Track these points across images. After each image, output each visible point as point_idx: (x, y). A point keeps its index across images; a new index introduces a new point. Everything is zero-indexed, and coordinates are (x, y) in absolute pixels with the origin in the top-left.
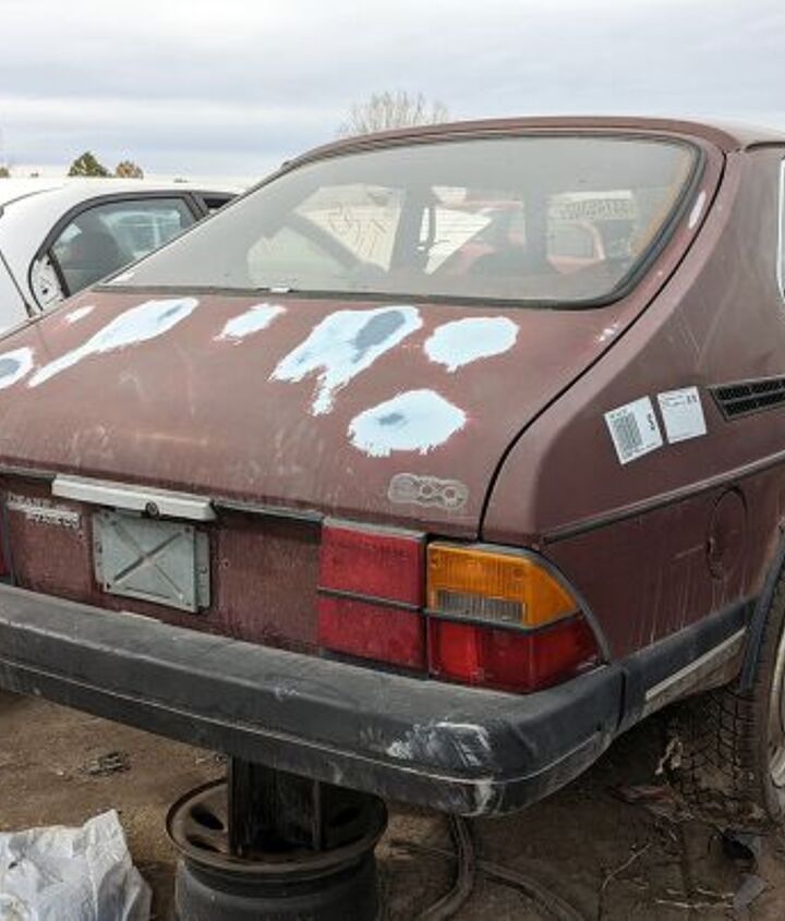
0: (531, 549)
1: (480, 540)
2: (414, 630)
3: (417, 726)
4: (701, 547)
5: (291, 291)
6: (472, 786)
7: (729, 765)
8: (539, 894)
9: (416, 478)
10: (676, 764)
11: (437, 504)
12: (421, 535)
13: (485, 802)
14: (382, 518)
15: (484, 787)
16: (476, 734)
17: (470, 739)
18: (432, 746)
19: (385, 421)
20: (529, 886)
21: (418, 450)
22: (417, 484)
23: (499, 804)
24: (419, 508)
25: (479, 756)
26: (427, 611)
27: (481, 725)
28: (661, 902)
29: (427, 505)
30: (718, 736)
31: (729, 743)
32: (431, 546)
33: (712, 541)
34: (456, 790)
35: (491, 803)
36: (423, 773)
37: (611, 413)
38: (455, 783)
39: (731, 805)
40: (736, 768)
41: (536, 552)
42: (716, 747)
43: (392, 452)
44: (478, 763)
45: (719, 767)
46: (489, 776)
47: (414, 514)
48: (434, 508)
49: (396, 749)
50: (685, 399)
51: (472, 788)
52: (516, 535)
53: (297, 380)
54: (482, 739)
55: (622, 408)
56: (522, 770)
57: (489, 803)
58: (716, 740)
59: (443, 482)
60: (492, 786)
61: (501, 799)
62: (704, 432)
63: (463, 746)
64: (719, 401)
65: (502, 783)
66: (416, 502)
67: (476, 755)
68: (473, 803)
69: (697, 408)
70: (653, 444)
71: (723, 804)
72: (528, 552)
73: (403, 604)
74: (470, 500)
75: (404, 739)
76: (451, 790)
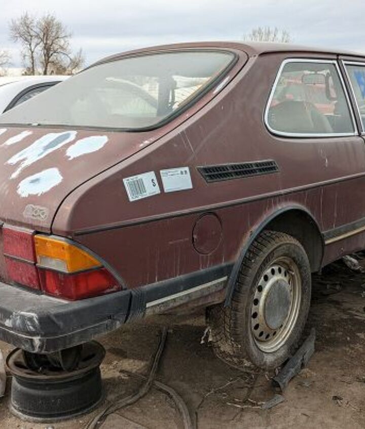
0: (67, 238)
1: (51, 234)
2: (35, 273)
3: (14, 313)
4: (187, 239)
5: (39, 125)
6: (32, 339)
7: (230, 341)
8: (174, 397)
9: (33, 206)
10: (210, 339)
11: (38, 218)
12: (32, 231)
13: (37, 347)
14: (21, 224)
15: (37, 340)
16: (33, 317)
17: (31, 319)
18: (18, 322)
19: (33, 182)
20: (171, 394)
21: (37, 194)
22: (33, 209)
23: (45, 347)
24: (32, 219)
25: (34, 327)
26: (37, 265)
27: (36, 313)
28: (229, 404)
29: (34, 218)
30: (224, 327)
31: (229, 330)
32: (35, 236)
33: (195, 237)
34: (26, 341)
35: (41, 347)
36: (16, 334)
37: (127, 178)
38: (26, 338)
39: (235, 360)
40: (233, 342)
41: (70, 239)
42: (223, 332)
43: (29, 195)
44: (34, 330)
45: (226, 341)
46: (38, 336)
47: (30, 222)
48: (37, 220)
49: (8, 323)
50: (179, 172)
51: (32, 340)
52: (62, 232)
53: (14, 163)
54: (35, 319)
55: (136, 176)
56: (55, 334)
57: (39, 347)
58: (223, 329)
59: (41, 208)
60: (40, 340)
61: (45, 346)
62: (191, 187)
63: (28, 322)
64: (203, 174)
65: (44, 338)
66: (32, 217)
67: (32, 326)
68: (33, 347)
69: (188, 177)
70: (154, 192)
71: (231, 358)
72: (67, 239)
73: (29, 261)
74: (49, 216)
75: (10, 319)
76: (25, 341)
